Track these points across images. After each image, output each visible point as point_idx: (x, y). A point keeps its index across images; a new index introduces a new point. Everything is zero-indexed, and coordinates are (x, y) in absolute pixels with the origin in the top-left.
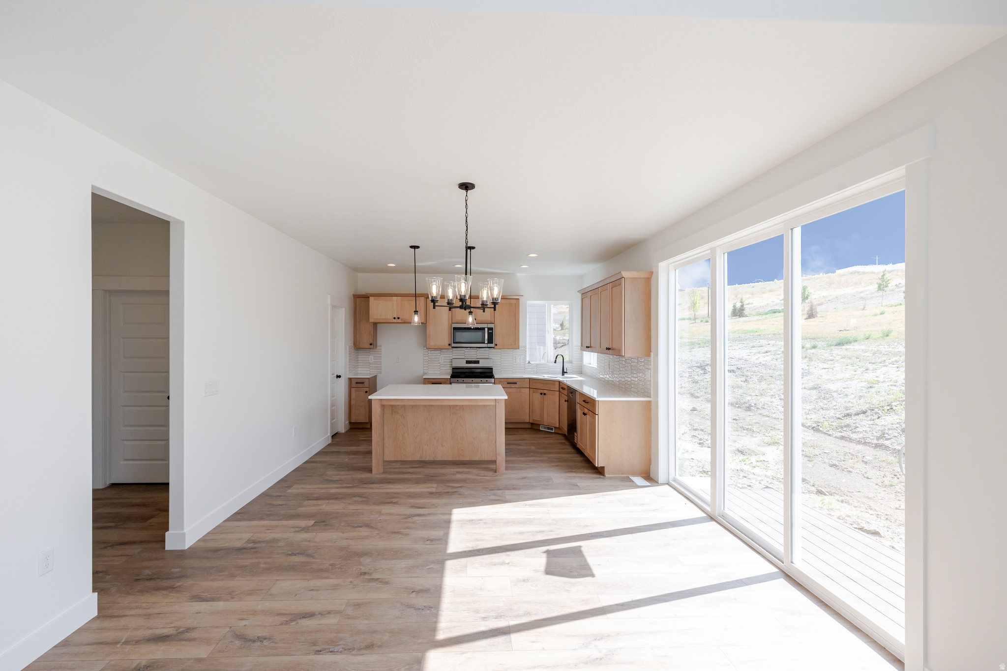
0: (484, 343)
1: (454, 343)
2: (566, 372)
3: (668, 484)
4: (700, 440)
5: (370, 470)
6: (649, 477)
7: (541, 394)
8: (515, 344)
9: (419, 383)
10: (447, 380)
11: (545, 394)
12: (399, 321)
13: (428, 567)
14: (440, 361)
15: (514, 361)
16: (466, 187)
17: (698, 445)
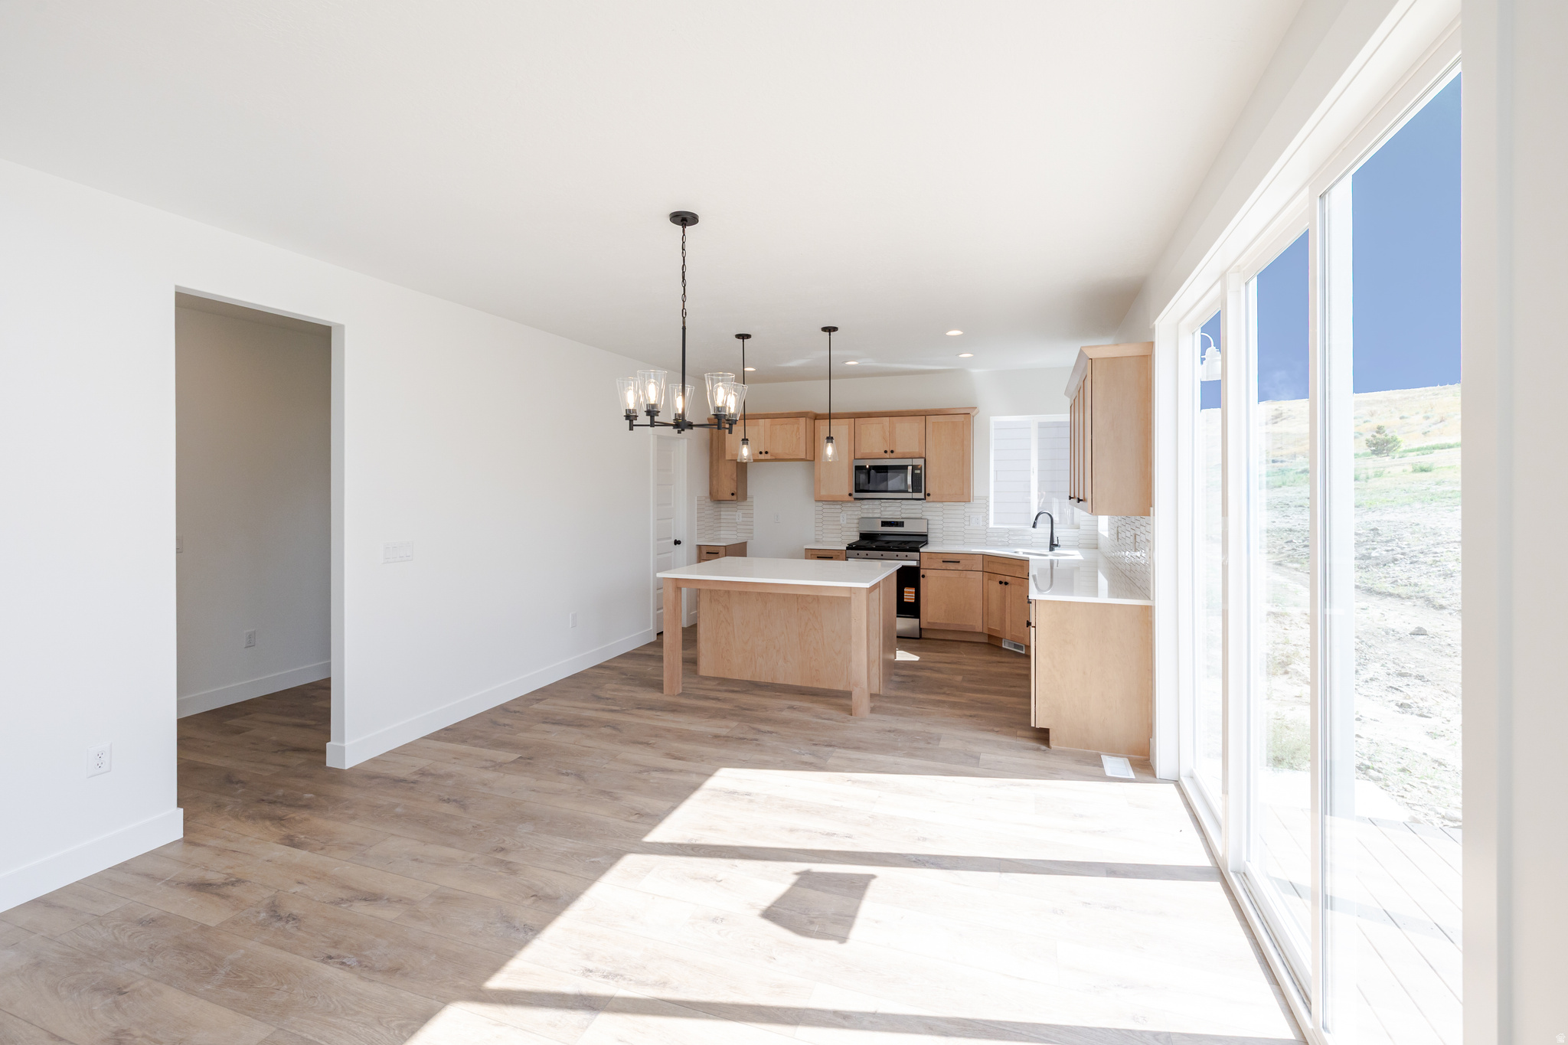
0: (907, 492)
1: (856, 491)
2: (1057, 545)
3: (1177, 783)
4: (1405, 698)
5: (658, 686)
6: (1143, 763)
7: (1001, 583)
8: (962, 493)
9: (793, 556)
10: (841, 553)
11: (1006, 583)
12: (768, 457)
13: (593, 860)
14: (841, 522)
15: (967, 523)
16: (684, 219)
17: (1397, 708)
